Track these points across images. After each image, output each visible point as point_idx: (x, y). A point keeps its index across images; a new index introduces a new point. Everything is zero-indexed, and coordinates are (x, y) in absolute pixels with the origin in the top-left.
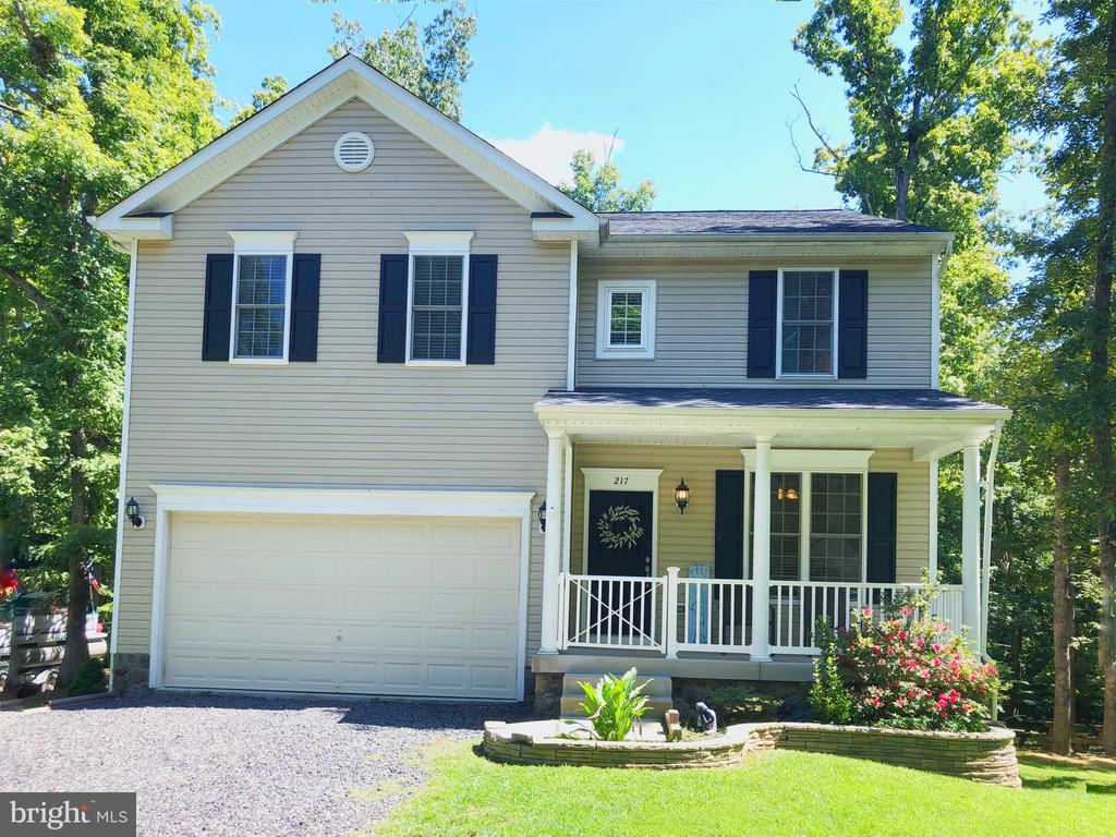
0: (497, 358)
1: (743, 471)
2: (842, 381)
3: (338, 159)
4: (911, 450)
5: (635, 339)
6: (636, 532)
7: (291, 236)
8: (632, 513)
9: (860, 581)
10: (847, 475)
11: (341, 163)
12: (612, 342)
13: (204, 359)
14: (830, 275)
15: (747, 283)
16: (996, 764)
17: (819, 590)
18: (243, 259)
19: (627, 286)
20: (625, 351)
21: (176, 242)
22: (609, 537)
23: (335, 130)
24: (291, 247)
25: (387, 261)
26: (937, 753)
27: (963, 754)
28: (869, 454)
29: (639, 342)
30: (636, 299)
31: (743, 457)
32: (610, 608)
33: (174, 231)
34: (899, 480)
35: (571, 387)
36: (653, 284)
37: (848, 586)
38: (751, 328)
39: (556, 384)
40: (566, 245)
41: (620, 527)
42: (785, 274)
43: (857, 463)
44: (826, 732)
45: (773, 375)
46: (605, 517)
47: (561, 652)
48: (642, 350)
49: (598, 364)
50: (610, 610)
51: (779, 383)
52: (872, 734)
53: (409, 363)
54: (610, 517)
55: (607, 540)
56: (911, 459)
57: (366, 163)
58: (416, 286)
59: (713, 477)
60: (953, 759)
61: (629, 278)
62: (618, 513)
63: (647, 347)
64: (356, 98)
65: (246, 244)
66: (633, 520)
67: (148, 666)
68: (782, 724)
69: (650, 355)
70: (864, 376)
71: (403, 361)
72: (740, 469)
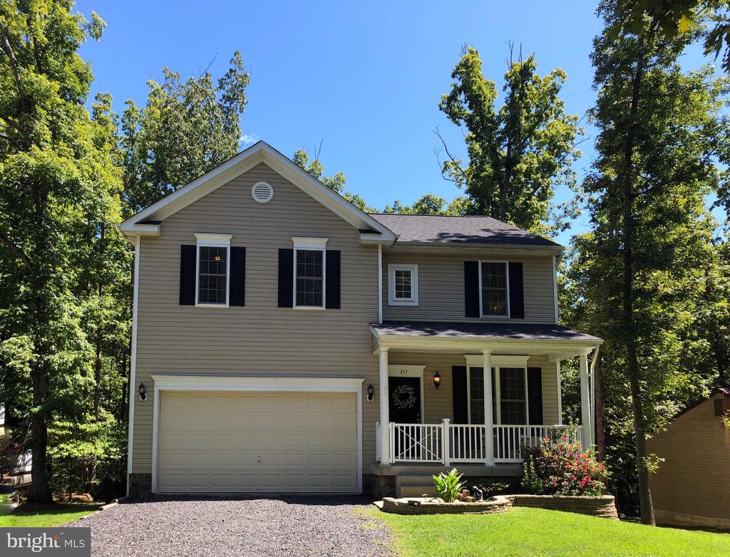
0: (342, 306)
1: (466, 367)
2: (513, 319)
3: (254, 196)
4: (547, 356)
5: (408, 295)
6: (412, 400)
7: (230, 237)
8: (410, 389)
9: (526, 424)
10: (518, 368)
11: (256, 198)
12: (397, 297)
13: (180, 304)
14: (505, 264)
15: (463, 267)
16: (609, 511)
17: (506, 429)
18: (202, 248)
19: (403, 267)
20: (403, 302)
21: (162, 238)
22: (398, 402)
23: (252, 180)
24: (229, 243)
25: (282, 252)
26: (584, 506)
27: (595, 506)
28: (527, 358)
29: (410, 297)
30: (408, 274)
31: (465, 359)
32: (415, 440)
33: (162, 231)
34: (542, 371)
35: (381, 322)
36: (416, 267)
37: (519, 427)
38: (466, 291)
39: (374, 320)
40: (375, 247)
41: (404, 397)
42: (482, 263)
43: (521, 363)
44: (534, 498)
45: (478, 316)
46: (396, 391)
47: (392, 464)
48: (411, 301)
49: (390, 308)
50: (416, 442)
51: (482, 319)
52: (555, 498)
53: (295, 307)
54: (398, 391)
55: (397, 404)
56: (548, 360)
57: (269, 199)
58: (298, 266)
59: (451, 369)
60: (591, 509)
61: (404, 263)
62: (402, 389)
63: (414, 300)
64: (263, 163)
65: (205, 240)
66: (410, 393)
67: (151, 481)
68: (514, 496)
69: (416, 304)
70: (523, 317)
71: (291, 306)
72: (464, 365)
